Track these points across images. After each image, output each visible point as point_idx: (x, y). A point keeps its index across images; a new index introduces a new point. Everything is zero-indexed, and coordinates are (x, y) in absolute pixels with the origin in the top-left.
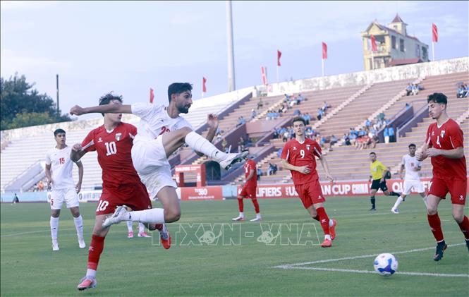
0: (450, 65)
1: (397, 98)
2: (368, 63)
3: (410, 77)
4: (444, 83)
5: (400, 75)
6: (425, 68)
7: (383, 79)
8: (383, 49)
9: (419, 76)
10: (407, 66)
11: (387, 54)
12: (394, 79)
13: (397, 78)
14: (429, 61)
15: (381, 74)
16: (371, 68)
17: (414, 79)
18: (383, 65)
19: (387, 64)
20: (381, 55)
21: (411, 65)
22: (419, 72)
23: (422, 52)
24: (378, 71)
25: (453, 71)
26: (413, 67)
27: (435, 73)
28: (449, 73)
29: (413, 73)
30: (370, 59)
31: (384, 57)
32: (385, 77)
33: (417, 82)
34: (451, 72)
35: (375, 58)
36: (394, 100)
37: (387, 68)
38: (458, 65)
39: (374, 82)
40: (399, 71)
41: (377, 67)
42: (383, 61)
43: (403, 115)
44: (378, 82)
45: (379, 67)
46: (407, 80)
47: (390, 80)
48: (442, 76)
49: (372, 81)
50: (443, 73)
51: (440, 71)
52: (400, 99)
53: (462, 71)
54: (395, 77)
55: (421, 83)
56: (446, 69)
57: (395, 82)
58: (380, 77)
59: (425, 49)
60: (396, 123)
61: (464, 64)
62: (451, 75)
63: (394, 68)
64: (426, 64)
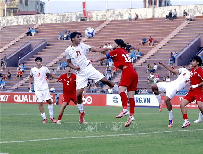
0: (59, 17)
1: (20, 37)
2: (2, 11)
3: (30, 23)
4: (54, 29)
5: (24, 21)
6: (42, 18)
7: (12, 23)
8: (13, 3)
9: (37, 23)
10: (29, 15)
11: (15, 7)
12: (20, 24)
13: (22, 24)
14: (44, 14)
15: (11, 20)
16: (4, 16)
17: (34, 25)
18: (12, 14)
19: (15, 13)
20: (12, 7)
21: (31, 15)
22: (37, 20)
23: (40, 7)
24: (9, 18)
25: (61, 21)
26: (33, 17)
27: (48, 21)
28: (58, 22)
29: (33, 21)
30: (4, 9)
31: (14, 9)
32: (13, 22)
33: (35, 27)
34: (59, 22)
35: (7, 9)
36: (18, 38)
37: (15, 16)
38: (64, 18)
39: (6, 25)
40: (23, 19)
41: (8, 15)
42: (12, 11)
43: (24, 49)
44: (9, 25)
45: (10, 15)
46: (28, 25)
47: (17, 25)
48: (53, 24)
49: (4, 24)
50: (53, 22)
51: (52, 21)
52: (22, 38)
53: (67, 22)
54: (20, 22)
55: (38, 28)
56: (56, 20)
57: (20, 26)
58: (10, 22)
59: (42, 5)
60: (19, 54)
61: (68, 17)
62: (59, 24)
63: (20, 16)
64: (42, 15)
